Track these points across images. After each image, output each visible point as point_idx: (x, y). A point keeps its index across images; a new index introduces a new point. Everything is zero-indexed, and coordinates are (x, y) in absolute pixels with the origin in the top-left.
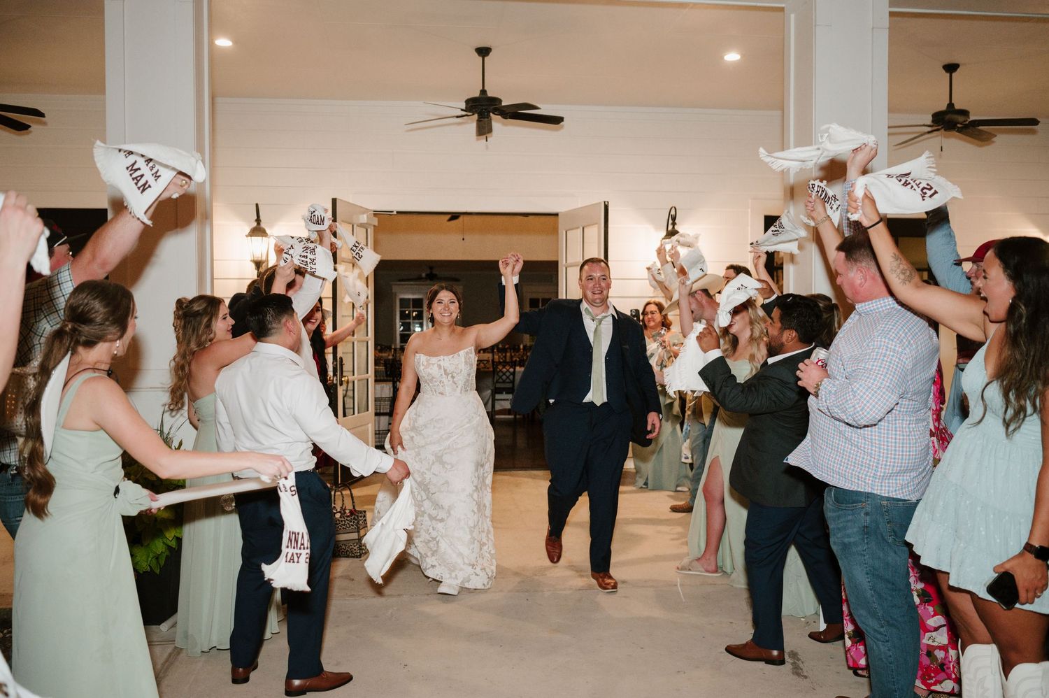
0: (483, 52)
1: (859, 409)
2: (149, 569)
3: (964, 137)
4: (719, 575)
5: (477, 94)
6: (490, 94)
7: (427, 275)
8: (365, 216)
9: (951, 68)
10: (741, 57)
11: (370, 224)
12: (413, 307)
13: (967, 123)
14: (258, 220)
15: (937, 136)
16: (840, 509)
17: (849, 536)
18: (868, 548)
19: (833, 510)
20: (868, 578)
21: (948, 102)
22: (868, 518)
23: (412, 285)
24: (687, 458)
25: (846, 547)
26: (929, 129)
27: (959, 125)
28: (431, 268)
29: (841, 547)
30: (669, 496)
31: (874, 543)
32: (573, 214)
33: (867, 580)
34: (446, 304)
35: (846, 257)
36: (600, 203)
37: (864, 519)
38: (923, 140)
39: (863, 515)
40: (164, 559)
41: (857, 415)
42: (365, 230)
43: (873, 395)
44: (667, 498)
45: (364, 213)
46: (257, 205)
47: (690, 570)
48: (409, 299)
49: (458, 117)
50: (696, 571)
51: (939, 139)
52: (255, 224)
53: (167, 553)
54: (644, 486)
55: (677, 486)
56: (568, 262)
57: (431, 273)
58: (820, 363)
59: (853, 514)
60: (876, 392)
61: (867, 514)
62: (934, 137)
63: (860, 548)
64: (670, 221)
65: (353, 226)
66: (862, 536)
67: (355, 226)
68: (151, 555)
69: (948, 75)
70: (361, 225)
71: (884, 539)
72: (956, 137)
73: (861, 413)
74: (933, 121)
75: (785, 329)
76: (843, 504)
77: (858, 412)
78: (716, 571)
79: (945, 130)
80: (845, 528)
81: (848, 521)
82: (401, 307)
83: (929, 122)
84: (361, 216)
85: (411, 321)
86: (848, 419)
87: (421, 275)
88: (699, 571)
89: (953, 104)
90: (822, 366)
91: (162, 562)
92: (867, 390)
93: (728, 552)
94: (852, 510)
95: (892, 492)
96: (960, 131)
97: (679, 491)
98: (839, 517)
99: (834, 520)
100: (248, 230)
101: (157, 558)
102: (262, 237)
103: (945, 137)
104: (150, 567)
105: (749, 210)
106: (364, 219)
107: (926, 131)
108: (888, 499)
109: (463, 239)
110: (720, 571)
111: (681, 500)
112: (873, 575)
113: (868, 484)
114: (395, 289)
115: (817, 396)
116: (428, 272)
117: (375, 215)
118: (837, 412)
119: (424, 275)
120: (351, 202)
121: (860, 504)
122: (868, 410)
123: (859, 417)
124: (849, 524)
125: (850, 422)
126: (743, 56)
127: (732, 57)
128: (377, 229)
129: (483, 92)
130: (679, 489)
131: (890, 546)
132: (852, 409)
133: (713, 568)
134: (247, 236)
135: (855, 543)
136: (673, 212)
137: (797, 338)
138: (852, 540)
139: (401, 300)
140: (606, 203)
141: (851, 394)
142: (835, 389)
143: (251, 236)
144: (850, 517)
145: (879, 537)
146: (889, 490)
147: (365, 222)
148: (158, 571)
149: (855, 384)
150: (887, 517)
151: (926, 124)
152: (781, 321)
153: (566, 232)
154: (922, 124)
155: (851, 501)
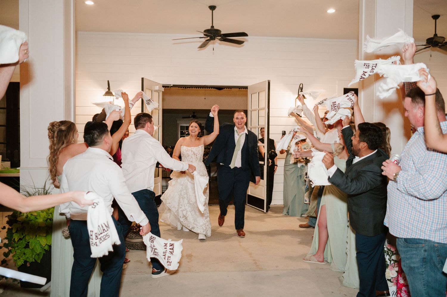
0: (213, 8)
1: (428, 190)
2: (34, 261)
3: (442, 50)
4: (325, 263)
5: (209, 28)
6: (215, 28)
7: (192, 116)
8: (158, 86)
9: (436, 17)
10: (336, 11)
11: (161, 91)
12: (186, 130)
13: (444, 43)
14: (109, 88)
15: (429, 50)
16: (407, 247)
17: (414, 263)
18: (425, 270)
19: (403, 246)
20: (425, 287)
21: (434, 33)
22: (426, 253)
23: (186, 120)
24: (306, 201)
25: (411, 269)
26: (425, 47)
27: (440, 45)
28: (194, 113)
29: (408, 269)
30: (298, 219)
31: (429, 267)
32: (254, 86)
33: (424, 288)
34: (194, 127)
35: (412, 100)
36: (266, 81)
37: (423, 254)
38: (421, 52)
39: (422, 251)
40: (42, 255)
41: (427, 193)
42: (158, 93)
43: (437, 181)
44: (297, 220)
45: (157, 85)
46: (108, 81)
47: (310, 260)
48: (184, 126)
49: (200, 38)
50: (313, 261)
51: (429, 52)
52: (107, 90)
53: (44, 252)
54: (287, 214)
55: (302, 214)
56: (252, 108)
57: (194, 115)
58: (395, 162)
59: (416, 251)
60: (438, 179)
61: (425, 251)
62: (427, 51)
63: (420, 270)
64: (300, 90)
65: (152, 91)
66: (422, 264)
67: (153, 91)
68: (35, 254)
69: (434, 20)
70: (156, 91)
71: (435, 265)
72: (438, 51)
73: (430, 192)
74: (427, 43)
75: (361, 141)
76: (410, 244)
77: (428, 191)
78: (323, 261)
79: (433, 47)
80: (411, 258)
81: (413, 254)
82: (181, 130)
83: (425, 43)
84: (156, 87)
85: (185, 135)
86: (419, 195)
87: (189, 116)
88: (314, 261)
89: (437, 34)
90: (397, 164)
91: (41, 257)
92: (433, 178)
93: (329, 252)
94: (416, 248)
95: (442, 240)
96: (440, 47)
97: (303, 217)
98: (407, 251)
99: (404, 253)
100: (104, 93)
101: (38, 255)
102: (110, 96)
103: (432, 51)
104: (35, 259)
105: (337, 85)
106: (157, 88)
107: (423, 48)
108: (438, 243)
109: (205, 99)
110: (325, 261)
111: (304, 222)
112: (428, 286)
113: (427, 234)
114: (178, 122)
115: (395, 180)
116: (193, 115)
117: (163, 86)
118: (412, 191)
119: (191, 116)
120: (152, 80)
121: (421, 245)
122: (434, 190)
123: (429, 195)
124: (414, 256)
125: (421, 198)
126: (336, 10)
127: (331, 11)
128: (164, 93)
129: (212, 27)
130: (303, 216)
131: (439, 270)
132: (424, 190)
133: (322, 260)
134: (104, 95)
135: (418, 268)
136: (301, 86)
137: (367, 146)
138: (416, 265)
139: (181, 126)
140: (269, 81)
141: (422, 181)
142: (409, 177)
143: (105, 95)
144: (415, 252)
145: (433, 264)
146: (439, 239)
147: (158, 89)
148: (39, 261)
149: (425, 175)
150: (438, 253)
151: (423, 45)
152: (359, 137)
153: (251, 95)
154: (421, 45)
155: (415, 242)
